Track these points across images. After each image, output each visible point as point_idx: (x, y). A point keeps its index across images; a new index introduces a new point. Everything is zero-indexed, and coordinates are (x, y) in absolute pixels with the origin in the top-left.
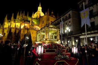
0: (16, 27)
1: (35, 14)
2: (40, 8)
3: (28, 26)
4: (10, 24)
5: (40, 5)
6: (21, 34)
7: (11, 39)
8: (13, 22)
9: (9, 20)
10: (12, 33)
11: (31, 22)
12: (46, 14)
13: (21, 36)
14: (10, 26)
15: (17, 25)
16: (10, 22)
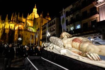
0: (10, 28)
1: (30, 15)
2: (35, 10)
3: (22, 28)
4: (4, 25)
5: (35, 7)
6: (15, 35)
7: (5, 40)
8: (7, 23)
9: (4, 21)
10: (6, 33)
11: (25, 23)
12: (41, 16)
13: (15, 37)
14: (4, 27)
15: (12, 26)
16: (4, 22)
